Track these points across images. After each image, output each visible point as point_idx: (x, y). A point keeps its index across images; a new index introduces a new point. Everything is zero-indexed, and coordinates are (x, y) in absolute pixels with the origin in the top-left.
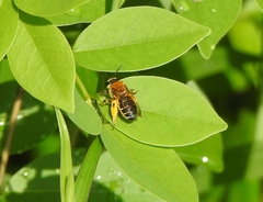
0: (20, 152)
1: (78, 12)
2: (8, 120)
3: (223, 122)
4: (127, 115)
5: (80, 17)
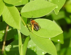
0: (9, 40)
1: (22, 2)
2: (5, 31)
4: (36, 29)
5: (22, 3)
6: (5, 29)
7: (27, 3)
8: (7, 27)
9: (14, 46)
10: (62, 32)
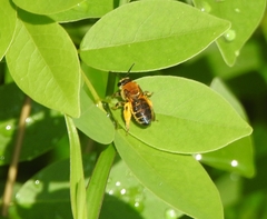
0: (30, 159)
1: (85, 6)
2: (17, 123)
3: (248, 126)
4: (141, 120)
5: (87, 12)
6: (17, 116)
7: (106, 11)
8: (26, 110)
9: (54, 187)
10: (248, 130)
